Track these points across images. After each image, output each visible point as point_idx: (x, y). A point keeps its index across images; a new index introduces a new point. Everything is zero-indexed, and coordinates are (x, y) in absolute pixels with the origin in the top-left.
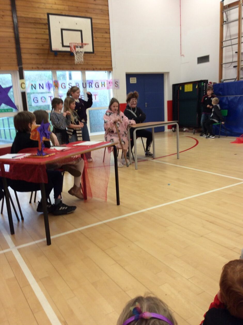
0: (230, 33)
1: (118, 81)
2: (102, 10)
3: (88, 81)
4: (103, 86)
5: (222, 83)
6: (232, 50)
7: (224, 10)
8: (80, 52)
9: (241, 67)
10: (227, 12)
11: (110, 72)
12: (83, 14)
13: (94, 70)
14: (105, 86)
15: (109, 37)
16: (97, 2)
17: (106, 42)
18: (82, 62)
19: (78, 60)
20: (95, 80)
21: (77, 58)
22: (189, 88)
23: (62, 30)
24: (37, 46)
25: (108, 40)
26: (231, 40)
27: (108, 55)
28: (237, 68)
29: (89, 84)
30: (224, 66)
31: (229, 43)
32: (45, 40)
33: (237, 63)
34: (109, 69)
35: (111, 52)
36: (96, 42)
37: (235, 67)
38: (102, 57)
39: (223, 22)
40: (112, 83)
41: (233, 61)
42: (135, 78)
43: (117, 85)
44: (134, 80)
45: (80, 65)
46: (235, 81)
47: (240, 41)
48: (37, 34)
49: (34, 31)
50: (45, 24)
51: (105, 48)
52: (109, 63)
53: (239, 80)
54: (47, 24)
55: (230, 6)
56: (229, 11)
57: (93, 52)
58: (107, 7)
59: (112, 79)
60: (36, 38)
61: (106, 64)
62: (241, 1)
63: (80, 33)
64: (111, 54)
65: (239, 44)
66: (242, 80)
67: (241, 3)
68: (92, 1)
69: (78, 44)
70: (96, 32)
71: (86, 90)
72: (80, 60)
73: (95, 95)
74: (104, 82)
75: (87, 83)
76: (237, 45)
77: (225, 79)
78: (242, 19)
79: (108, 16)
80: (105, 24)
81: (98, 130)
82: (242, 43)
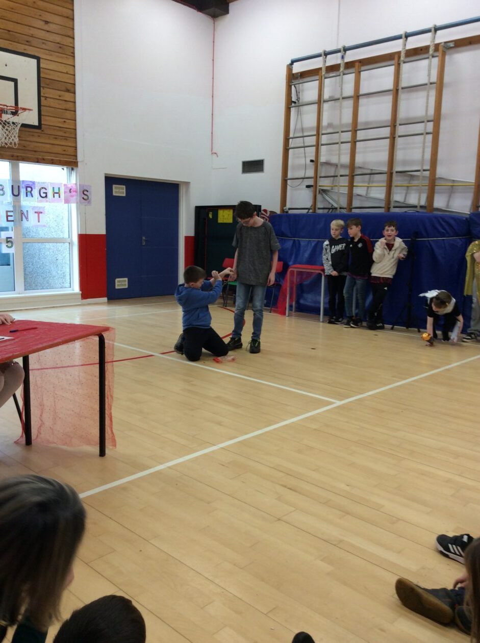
0: (302, 126)
1: (88, 190)
2: (61, 46)
3: (23, 181)
4: (57, 195)
5: (285, 214)
6: (306, 155)
7: (293, 81)
8: (12, 125)
9: (320, 188)
10: (296, 85)
11: (72, 169)
12: (20, 48)
13: (38, 161)
14: (59, 197)
15: (72, 100)
16: (51, 27)
17: (66, 110)
18: (15, 144)
19: (6, 138)
20: (39, 183)
21: (5, 135)
22: (225, 217)
25: (70, 106)
26: (303, 137)
27: (71, 135)
28: (312, 189)
29: (26, 190)
30: (289, 182)
31: (299, 141)
33: (313, 179)
34: (70, 161)
35: (76, 130)
36: (44, 106)
37: (308, 187)
38: (56, 138)
39: (290, 103)
40: (76, 192)
41: (307, 176)
43: (86, 197)
44: (121, 191)
45: (8, 148)
46: (308, 212)
47: (320, 141)
51: (65, 120)
52: (71, 151)
53: (315, 212)
55: (304, 75)
56: (300, 85)
57: (39, 127)
58: (71, 40)
59: (76, 184)
61: (64, 153)
62: (324, 69)
63: (12, 84)
64: (76, 135)
65: (318, 146)
66: (320, 211)
67: (323, 73)
68: (40, 24)
69: (7, 106)
70: (45, 87)
71: (19, 201)
72: (11, 139)
73: (39, 213)
74: (59, 188)
75: (22, 186)
76: (314, 148)
77: (290, 207)
78: (324, 102)
79: (72, 57)
80: (67, 73)
81: (40, 285)
82: (322, 145)
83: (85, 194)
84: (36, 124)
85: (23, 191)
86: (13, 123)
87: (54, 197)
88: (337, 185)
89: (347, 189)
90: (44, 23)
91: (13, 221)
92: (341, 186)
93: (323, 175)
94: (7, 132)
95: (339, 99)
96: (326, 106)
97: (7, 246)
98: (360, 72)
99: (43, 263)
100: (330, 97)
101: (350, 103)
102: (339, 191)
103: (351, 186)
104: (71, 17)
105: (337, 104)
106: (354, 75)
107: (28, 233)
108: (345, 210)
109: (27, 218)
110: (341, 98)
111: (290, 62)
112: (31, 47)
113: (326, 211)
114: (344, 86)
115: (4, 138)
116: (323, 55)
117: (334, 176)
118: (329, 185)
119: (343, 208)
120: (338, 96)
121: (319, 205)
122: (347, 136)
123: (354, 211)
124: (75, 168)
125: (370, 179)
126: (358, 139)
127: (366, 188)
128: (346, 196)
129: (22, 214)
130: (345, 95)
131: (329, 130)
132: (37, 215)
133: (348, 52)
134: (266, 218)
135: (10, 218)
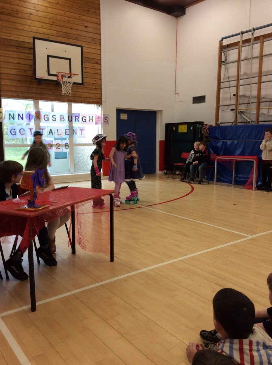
0: (228, 75)
1: (107, 117)
2: (93, 39)
3: (74, 114)
4: (91, 120)
5: (218, 126)
6: (231, 92)
7: (223, 50)
8: (68, 83)
9: (239, 110)
10: (225, 53)
11: (99, 106)
12: (72, 42)
13: (81, 102)
14: (93, 121)
15: (100, 68)
16: (89, 30)
17: (96, 74)
18: (70, 93)
19: (65, 91)
20: (82, 114)
21: (65, 89)
22: (183, 129)
23: (49, 56)
24: (19, 72)
25: (98, 71)
26: (229, 81)
27: (98, 87)
28: (234, 111)
29: (76, 118)
30: (220, 108)
31: (226, 84)
32: (29, 66)
33: (235, 106)
34: (98, 102)
35: (101, 84)
36: (85, 72)
37: (232, 110)
38: (91, 89)
39: (221, 63)
40: (101, 118)
41: (231, 104)
42: (127, 114)
43: (106, 121)
44: (125, 116)
45: (67, 96)
46: (232, 125)
47: (239, 83)
48: (19, 58)
49: (16, 55)
50: (29, 49)
51: (96, 79)
52: (98, 96)
53: (236, 124)
54: (32, 48)
55: (229, 46)
56: (227, 52)
57: (82, 84)
58: (99, 35)
59: (101, 114)
60: (18, 63)
61: (95, 97)
62: (241, 42)
63: (68, 61)
64: (101, 87)
65: (238, 86)
66: (239, 124)
67: (241, 44)
68: (83, 28)
69: (66, 74)
70: (86, 62)
71: (72, 124)
72: (68, 91)
73: (82, 130)
74: (92, 117)
75: (73, 116)
76: (236, 87)
77: (222, 122)
78: (241, 60)
79: (99, 45)
80: (97, 54)
81: (82, 168)
82: (240, 85)
83: (106, 119)
84: (81, 82)
85: (74, 119)
86: (69, 82)
87: (90, 121)
88: (250, 108)
89: (256, 110)
90: (84, 27)
91: (69, 135)
92: (252, 109)
93: (241, 103)
94: (66, 87)
95: (250, 59)
96: (242, 63)
97: (66, 148)
98: (263, 42)
99: (84, 157)
100: (245, 58)
101: (257, 61)
102: (251, 112)
103: (258, 109)
104: (99, 23)
105: (250, 61)
106: (260, 44)
107: (76, 141)
108: (255, 123)
109: (76, 133)
110: (252, 58)
111: (221, 39)
112: (78, 41)
113: (243, 124)
114: (253, 51)
115: (64, 91)
116: (241, 33)
117: (248, 103)
118: (245, 108)
119: (253, 122)
120: (249, 57)
121: (239, 120)
122: (256, 80)
123: (260, 123)
124: (100, 105)
125: (270, 104)
126: (262, 81)
127: (267, 110)
128: (255, 115)
129: (73, 131)
130: (253, 56)
131: (244, 77)
132: (81, 131)
133: (256, 31)
134: (207, 129)
135: (67, 133)
